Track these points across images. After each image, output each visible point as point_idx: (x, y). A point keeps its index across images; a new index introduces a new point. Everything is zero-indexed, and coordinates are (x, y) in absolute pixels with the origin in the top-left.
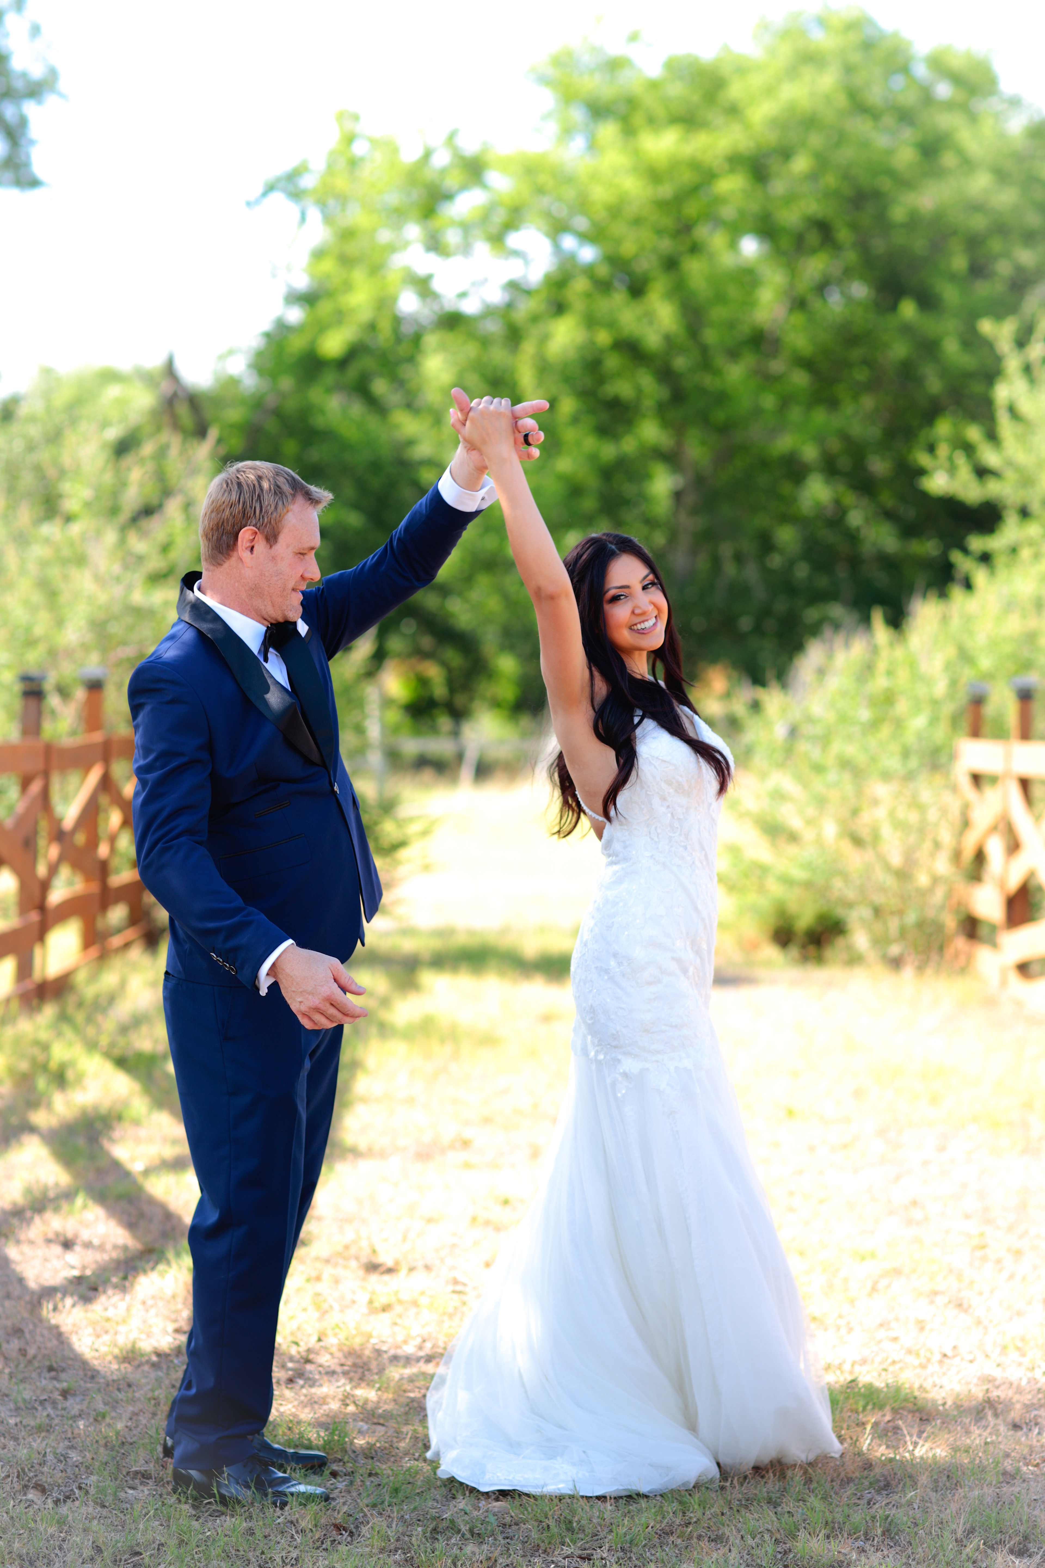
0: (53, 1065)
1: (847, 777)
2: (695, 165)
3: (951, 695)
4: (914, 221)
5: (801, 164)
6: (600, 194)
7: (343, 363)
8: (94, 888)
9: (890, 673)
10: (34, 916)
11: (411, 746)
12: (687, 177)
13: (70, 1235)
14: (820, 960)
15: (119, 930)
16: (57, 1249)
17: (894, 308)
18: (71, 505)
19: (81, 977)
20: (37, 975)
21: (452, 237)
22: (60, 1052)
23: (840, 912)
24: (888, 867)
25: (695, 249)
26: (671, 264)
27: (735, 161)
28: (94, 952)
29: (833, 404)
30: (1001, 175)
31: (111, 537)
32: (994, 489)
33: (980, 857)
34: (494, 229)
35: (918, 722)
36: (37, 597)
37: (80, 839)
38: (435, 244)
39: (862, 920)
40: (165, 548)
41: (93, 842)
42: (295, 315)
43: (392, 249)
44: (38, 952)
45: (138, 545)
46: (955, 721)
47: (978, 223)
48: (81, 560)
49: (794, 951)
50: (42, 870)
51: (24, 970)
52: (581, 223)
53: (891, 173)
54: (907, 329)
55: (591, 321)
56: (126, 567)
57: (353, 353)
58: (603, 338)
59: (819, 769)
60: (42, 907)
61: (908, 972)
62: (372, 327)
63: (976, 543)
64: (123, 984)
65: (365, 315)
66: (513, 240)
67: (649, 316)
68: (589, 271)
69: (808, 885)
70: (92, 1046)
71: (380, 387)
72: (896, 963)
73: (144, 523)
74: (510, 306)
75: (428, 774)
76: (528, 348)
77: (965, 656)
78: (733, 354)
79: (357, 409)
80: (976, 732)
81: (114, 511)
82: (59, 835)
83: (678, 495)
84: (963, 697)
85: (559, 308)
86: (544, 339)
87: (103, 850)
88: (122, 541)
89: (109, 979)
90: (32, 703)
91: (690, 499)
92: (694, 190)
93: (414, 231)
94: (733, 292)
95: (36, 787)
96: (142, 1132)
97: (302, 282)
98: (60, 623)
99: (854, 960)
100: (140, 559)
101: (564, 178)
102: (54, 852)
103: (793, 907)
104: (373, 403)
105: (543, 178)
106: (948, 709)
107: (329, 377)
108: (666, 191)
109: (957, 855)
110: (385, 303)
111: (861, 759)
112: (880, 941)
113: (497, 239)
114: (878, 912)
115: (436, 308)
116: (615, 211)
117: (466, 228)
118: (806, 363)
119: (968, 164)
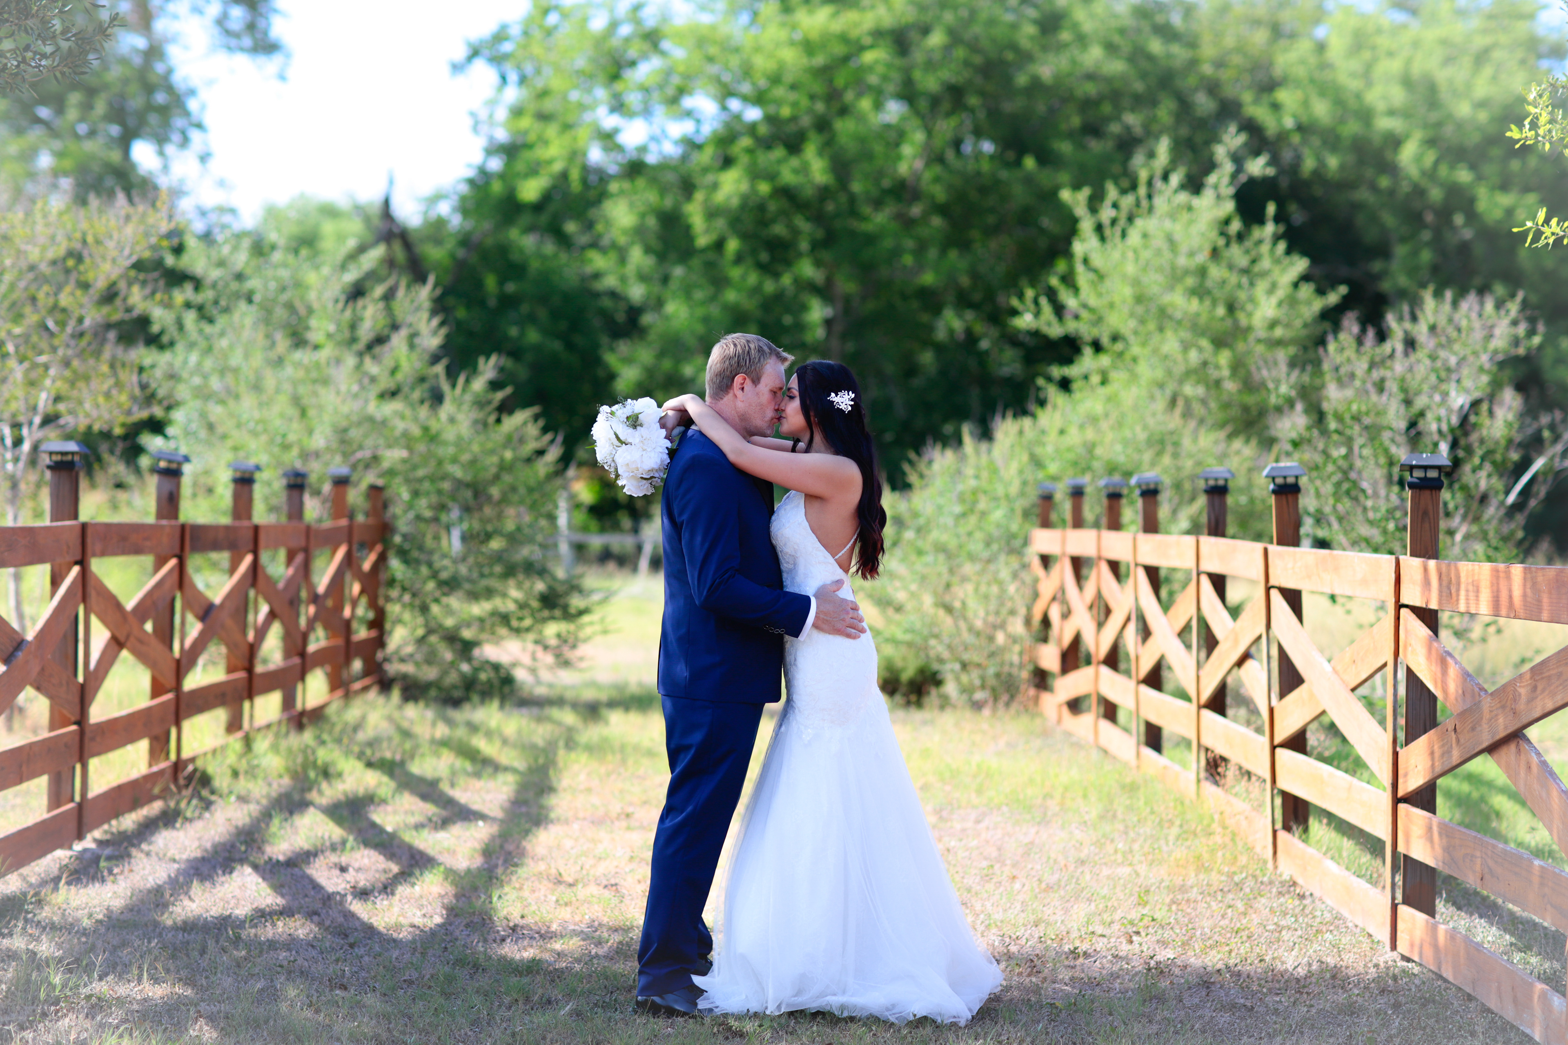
0: (320, 762)
1: (941, 557)
2: (843, 38)
3: (1022, 494)
4: (1036, 86)
5: (936, 39)
6: (762, 63)
7: (538, 207)
8: (339, 642)
9: (977, 477)
10: (296, 660)
11: (596, 542)
12: (839, 50)
13: (344, 864)
14: (919, 704)
15: (358, 679)
16: (337, 872)
17: (1018, 163)
18: (316, 335)
19: (331, 710)
20: (299, 706)
21: (633, 99)
22: (323, 755)
23: (935, 666)
24: (971, 629)
25: (844, 111)
26: (823, 125)
27: (878, 34)
28: (339, 693)
29: (964, 245)
30: (1111, 48)
31: (351, 361)
32: (1071, 326)
33: (1046, 622)
34: (670, 91)
35: (998, 515)
36: (293, 412)
37: (330, 603)
38: (618, 106)
39: (952, 671)
40: (394, 371)
41: (340, 608)
42: (495, 164)
43: (582, 107)
44: (299, 687)
45: (371, 367)
46: (1026, 514)
47: (1090, 89)
48: (325, 381)
49: (898, 698)
50: (303, 622)
51: (288, 702)
52: (746, 88)
53: (1014, 47)
54: (1029, 180)
55: (755, 174)
56: (362, 388)
57: (546, 198)
58: (764, 188)
59: (920, 553)
60: (302, 654)
61: (986, 712)
62: (564, 176)
63: (1057, 371)
64: (363, 718)
65: (558, 167)
66: (688, 102)
67: (804, 169)
68: (752, 129)
69: (910, 644)
70: (347, 753)
71: (571, 227)
72: (977, 706)
73: (377, 350)
74: (684, 158)
75: (611, 566)
76: (699, 196)
77: (1037, 462)
78: (878, 204)
79: (549, 248)
80: (1046, 523)
81: (353, 340)
82: (315, 598)
83: (828, 323)
84: (1033, 495)
85: (727, 162)
86: (715, 186)
87: (347, 612)
88: (359, 367)
89: (353, 713)
90: (295, 493)
91: (838, 328)
92: (846, 59)
93: (601, 93)
94: (878, 148)
95: (299, 558)
96: (389, 808)
97: (502, 135)
98: (310, 432)
99: (945, 703)
100: (373, 380)
101: (730, 48)
102: (312, 610)
103: (899, 663)
104: (564, 240)
105: (713, 50)
106: (1020, 505)
107: (526, 219)
108: (819, 60)
109: (1028, 622)
110: (575, 155)
111: (953, 544)
112: (967, 690)
113: (674, 101)
114: (964, 666)
115: (620, 158)
116: (775, 79)
117: (646, 90)
118: (942, 210)
119: (1082, 40)
